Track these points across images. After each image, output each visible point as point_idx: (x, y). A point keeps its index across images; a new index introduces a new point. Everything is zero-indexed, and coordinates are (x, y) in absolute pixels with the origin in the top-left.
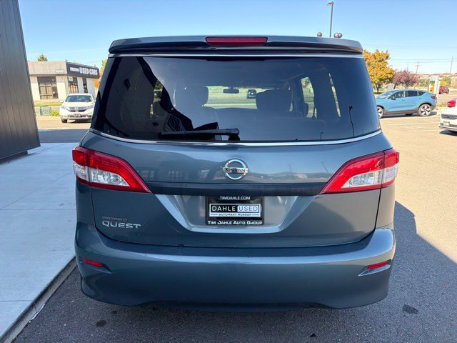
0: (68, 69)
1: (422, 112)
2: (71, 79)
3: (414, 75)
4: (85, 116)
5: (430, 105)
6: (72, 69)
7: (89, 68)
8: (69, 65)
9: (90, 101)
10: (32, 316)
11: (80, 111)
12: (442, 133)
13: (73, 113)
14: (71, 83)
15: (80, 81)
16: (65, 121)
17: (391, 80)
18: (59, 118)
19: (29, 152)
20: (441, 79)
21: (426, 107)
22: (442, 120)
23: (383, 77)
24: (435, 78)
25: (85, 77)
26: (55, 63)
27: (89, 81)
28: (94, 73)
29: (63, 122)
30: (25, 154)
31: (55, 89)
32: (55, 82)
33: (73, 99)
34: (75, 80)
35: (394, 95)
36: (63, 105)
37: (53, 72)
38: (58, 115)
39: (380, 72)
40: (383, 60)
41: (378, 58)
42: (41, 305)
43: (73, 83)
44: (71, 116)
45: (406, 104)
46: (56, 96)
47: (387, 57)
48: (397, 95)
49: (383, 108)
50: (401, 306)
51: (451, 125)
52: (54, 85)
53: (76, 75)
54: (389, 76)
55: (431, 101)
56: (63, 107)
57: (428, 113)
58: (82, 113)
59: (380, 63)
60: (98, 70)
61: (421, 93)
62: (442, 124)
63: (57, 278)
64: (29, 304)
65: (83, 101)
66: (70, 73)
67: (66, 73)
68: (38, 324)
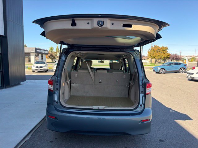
0: (36, 51)
1: (181, 71)
2: (37, 54)
3: (179, 56)
4: (42, 70)
5: (184, 69)
6: (37, 51)
7: (44, 50)
8: (36, 49)
9: (45, 64)
10: (27, 138)
11: (40, 68)
12: (188, 80)
13: (37, 69)
14: (36, 56)
15: (40, 55)
16: (34, 72)
17: (169, 58)
18: (31, 70)
19: (21, 83)
20: (191, 58)
21: (182, 70)
22: (188, 75)
23: (166, 57)
24: (186, 58)
25: (42, 54)
26: (31, 48)
27: (44, 56)
28: (46, 52)
29: (33, 72)
30: (20, 84)
31: (30, 59)
32: (30, 56)
33: (38, 63)
34: (38, 55)
35: (169, 64)
36: (34, 65)
37: (29, 52)
38: (31, 69)
39: (164, 55)
40: (165, 50)
41: (163, 49)
42: (30, 135)
43: (37, 56)
44: (36, 70)
45: (175, 68)
46: (30, 61)
47: (167, 49)
48: (170, 64)
49: (165, 69)
50: (159, 139)
51: (191, 77)
52: (29, 57)
53: (39, 53)
54: (168, 56)
55: (184, 67)
56: (33, 66)
57: (183, 72)
58: (41, 69)
59: (164, 51)
60: (48, 51)
61: (180, 64)
62: (188, 76)
63: (36, 126)
64: (27, 134)
65: (42, 64)
66: (36, 52)
67: (35, 52)
68: (29, 141)
